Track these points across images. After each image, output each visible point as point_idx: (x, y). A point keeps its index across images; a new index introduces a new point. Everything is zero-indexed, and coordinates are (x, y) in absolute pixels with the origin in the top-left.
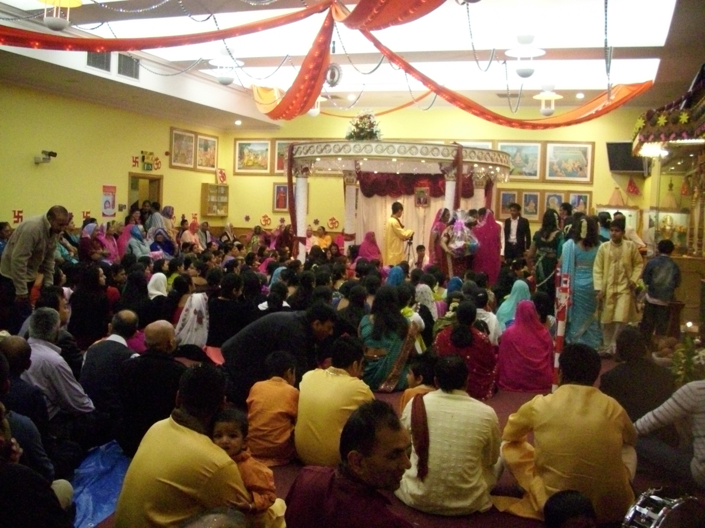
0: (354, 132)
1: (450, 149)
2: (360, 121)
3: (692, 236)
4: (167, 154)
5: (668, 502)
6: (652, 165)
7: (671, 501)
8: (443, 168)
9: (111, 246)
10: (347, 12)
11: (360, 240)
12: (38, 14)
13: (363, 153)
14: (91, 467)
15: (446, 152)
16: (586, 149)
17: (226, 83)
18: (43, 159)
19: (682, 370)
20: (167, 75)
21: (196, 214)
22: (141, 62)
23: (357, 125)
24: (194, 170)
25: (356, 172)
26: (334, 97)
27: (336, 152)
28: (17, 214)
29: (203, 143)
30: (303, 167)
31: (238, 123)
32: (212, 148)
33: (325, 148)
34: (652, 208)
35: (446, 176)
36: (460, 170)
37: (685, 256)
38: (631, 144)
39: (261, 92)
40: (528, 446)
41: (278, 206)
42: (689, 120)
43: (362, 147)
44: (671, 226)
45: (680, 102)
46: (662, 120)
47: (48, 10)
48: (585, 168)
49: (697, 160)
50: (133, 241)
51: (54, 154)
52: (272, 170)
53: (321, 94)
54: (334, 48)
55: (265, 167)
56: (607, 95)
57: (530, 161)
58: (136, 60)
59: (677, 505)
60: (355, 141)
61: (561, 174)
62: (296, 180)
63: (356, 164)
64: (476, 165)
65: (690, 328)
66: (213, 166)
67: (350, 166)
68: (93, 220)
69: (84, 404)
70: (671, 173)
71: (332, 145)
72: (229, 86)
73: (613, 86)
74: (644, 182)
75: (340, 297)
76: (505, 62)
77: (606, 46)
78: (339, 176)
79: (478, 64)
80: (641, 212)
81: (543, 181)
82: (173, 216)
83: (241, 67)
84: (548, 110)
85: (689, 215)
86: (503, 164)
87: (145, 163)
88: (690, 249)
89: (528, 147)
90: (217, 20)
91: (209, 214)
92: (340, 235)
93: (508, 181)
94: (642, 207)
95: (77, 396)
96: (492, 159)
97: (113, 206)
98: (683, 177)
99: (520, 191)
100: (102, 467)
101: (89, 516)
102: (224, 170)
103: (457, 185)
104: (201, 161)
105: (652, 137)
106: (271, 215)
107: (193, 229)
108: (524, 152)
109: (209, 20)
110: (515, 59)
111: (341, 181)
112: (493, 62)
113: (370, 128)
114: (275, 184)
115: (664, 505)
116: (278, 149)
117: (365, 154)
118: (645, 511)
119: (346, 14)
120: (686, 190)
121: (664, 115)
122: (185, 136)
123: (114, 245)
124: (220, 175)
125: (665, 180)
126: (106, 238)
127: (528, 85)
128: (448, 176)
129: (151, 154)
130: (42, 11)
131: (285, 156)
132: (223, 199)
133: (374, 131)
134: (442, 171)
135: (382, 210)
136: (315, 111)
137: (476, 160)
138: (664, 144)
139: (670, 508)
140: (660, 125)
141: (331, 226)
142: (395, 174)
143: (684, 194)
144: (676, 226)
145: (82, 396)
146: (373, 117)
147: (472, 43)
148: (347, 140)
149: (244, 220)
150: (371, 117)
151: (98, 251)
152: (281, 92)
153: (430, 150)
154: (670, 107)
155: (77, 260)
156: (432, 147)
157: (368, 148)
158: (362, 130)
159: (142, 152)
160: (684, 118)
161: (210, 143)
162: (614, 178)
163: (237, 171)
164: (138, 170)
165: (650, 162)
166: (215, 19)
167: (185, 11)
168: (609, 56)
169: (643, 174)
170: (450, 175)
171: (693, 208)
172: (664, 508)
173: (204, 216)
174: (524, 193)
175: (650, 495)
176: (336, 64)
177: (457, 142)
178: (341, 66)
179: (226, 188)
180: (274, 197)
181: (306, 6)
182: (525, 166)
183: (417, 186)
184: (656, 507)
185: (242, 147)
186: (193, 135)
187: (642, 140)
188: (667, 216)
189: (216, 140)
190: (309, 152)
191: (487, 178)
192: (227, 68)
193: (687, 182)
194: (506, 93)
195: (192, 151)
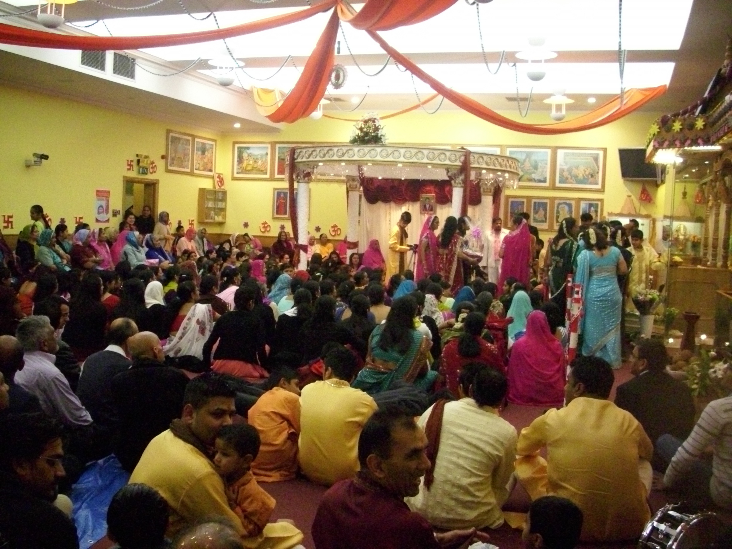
0: (358, 136)
1: (458, 154)
2: (365, 125)
3: (706, 246)
4: (163, 157)
5: (686, 518)
6: (666, 172)
7: (689, 517)
8: (450, 174)
9: (104, 253)
10: (353, 11)
11: (363, 248)
12: (31, 11)
13: (368, 158)
14: (89, 482)
15: (453, 158)
16: (598, 155)
17: (225, 84)
18: (35, 161)
19: (697, 384)
20: (164, 75)
21: (193, 221)
22: (138, 61)
23: (361, 129)
24: (191, 174)
25: (360, 178)
26: (337, 99)
27: (340, 157)
28: (6, 220)
29: (200, 146)
30: (305, 172)
31: (237, 125)
32: (210, 152)
33: (328, 152)
34: (665, 217)
35: (453, 182)
36: (467, 176)
37: (699, 267)
38: (644, 151)
39: (261, 93)
40: (542, 460)
41: (278, 213)
42: (705, 126)
43: (366, 152)
44: (685, 235)
45: (696, 107)
46: (677, 126)
47: (42, 6)
48: (596, 175)
49: (712, 168)
50: (128, 248)
51: (46, 157)
52: (272, 174)
53: (324, 96)
54: (339, 49)
55: (265, 171)
56: (619, 100)
57: (539, 167)
58: (132, 59)
59: (695, 521)
60: (358, 146)
61: (571, 181)
62: (298, 186)
63: (360, 169)
64: (484, 171)
65: (704, 341)
66: (211, 171)
67: (353, 171)
68: (85, 226)
69: (81, 417)
70: (685, 181)
71: (335, 149)
72: (228, 87)
73: (626, 90)
74: (657, 190)
75: (344, 307)
76: (514, 65)
77: (620, 49)
78: (342, 181)
79: (487, 66)
80: (654, 221)
81: (554, 188)
82: (169, 222)
83: (242, 68)
84: (559, 114)
85: (704, 224)
86: (512, 170)
87: (140, 167)
88: (704, 259)
89: (537, 153)
90: (217, 18)
91: (206, 221)
92: (343, 243)
93: (517, 188)
94: (654, 216)
95: (75, 409)
96: (501, 165)
97: (107, 212)
98: (698, 185)
99: (529, 198)
100: (100, 482)
101: (89, 533)
102: (222, 174)
103: (465, 191)
104: (198, 165)
105: (667, 143)
106: (270, 222)
107: (190, 235)
108: (533, 158)
109: (208, 18)
110: (526, 61)
111: (344, 187)
112: (502, 64)
113: (374, 132)
114: (275, 189)
115: (682, 520)
116: (279, 153)
117: (369, 159)
118: (662, 527)
119: (352, 14)
120: (700, 198)
121: (680, 121)
122: (182, 139)
123: (107, 252)
124: (218, 180)
125: (680, 188)
126: (98, 244)
127: (538, 88)
128: (455, 182)
129: (146, 157)
130: (36, 7)
131: (286, 160)
132: (220, 205)
133: (379, 135)
134: (449, 177)
135: (386, 217)
136: (317, 114)
137: (484, 166)
138: (678, 151)
139: (689, 524)
140: (676, 131)
141: (333, 234)
142: (400, 180)
143: (698, 203)
144: (690, 235)
145: (79, 409)
146: (378, 120)
147: (482, 45)
148: (351, 145)
149: (243, 227)
150: (376, 121)
151: (91, 259)
152: (282, 94)
153: (436, 155)
154: (685, 113)
155: (70, 267)
156: (439, 152)
157: (373, 153)
158: (367, 134)
159: (137, 155)
160: (700, 124)
161: (208, 147)
162: (626, 186)
163: (236, 175)
164: (133, 174)
165: (664, 169)
166: (215, 17)
167: (184, 8)
168: (622, 59)
169: (656, 181)
170: (457, 181)
171: (707, 217)
172: (683, 524)
173: (201, 223)
174: (533, 201)
175: (668, 510)
176: (341, 65)
177: (465, 147)
178: (346, 67)
179: (224, 193)
180: (273, 203)
181: (310, 4)
182: (534, 173)
183: (423, 192)
184: (674, 523)
185: (241, 151)
186: (190, 138)
187: (657, 146)
188: (681, 225)
189: (213, 143)
190: (311, 157)
191: (496, 185)
192: (227, 68)
193: (702, 191)
194: (516, 96)
195: (189, 155)
